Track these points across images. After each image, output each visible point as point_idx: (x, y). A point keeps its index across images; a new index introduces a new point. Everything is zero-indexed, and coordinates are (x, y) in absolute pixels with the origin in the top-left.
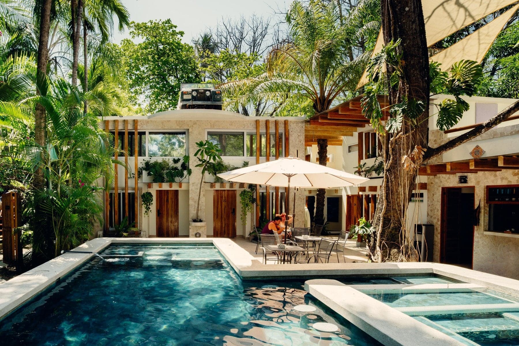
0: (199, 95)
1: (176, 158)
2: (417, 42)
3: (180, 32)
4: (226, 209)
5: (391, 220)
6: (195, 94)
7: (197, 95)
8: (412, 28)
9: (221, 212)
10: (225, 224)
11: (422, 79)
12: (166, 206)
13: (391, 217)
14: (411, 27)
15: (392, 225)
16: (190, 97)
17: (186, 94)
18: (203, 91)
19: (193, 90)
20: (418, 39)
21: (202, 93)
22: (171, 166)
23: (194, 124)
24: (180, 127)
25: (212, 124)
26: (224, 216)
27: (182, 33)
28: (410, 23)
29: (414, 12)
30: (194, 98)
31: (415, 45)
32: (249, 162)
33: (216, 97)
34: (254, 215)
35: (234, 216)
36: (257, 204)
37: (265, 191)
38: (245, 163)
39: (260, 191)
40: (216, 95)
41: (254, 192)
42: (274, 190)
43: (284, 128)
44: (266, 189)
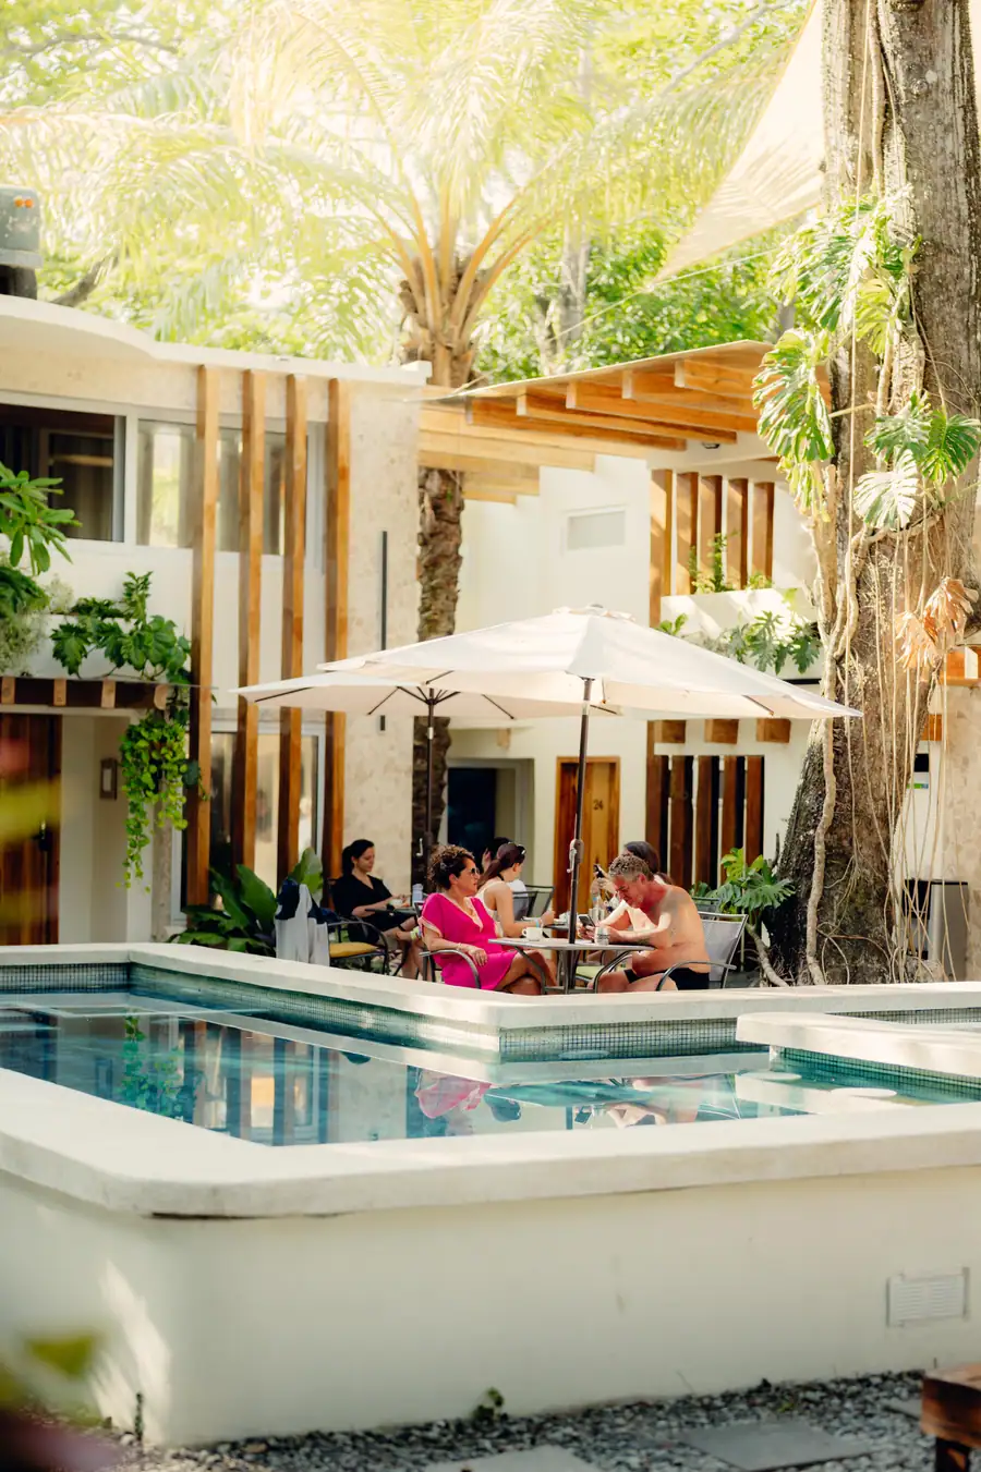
2: (957, 201)
5: (851, 854)
8: (943, 150)
11: (967, 338)
13: (851, 842)
14: (940, 144)
15: (856, 874)
20: (962, 188)
28: (939, 129)
29: (952, 92)
31: (950, 212)
32: (150, 574)
33: (13, 224)
34: (170, 849)
35: (46, 853)
36: (200, 793)
37: (234, 727)
38: (130, 580)
39: (215, 726)
40: (14, 216)
41: (187, 728)
42: (278, 725)
43: (325, 419)
44: (242, 719)
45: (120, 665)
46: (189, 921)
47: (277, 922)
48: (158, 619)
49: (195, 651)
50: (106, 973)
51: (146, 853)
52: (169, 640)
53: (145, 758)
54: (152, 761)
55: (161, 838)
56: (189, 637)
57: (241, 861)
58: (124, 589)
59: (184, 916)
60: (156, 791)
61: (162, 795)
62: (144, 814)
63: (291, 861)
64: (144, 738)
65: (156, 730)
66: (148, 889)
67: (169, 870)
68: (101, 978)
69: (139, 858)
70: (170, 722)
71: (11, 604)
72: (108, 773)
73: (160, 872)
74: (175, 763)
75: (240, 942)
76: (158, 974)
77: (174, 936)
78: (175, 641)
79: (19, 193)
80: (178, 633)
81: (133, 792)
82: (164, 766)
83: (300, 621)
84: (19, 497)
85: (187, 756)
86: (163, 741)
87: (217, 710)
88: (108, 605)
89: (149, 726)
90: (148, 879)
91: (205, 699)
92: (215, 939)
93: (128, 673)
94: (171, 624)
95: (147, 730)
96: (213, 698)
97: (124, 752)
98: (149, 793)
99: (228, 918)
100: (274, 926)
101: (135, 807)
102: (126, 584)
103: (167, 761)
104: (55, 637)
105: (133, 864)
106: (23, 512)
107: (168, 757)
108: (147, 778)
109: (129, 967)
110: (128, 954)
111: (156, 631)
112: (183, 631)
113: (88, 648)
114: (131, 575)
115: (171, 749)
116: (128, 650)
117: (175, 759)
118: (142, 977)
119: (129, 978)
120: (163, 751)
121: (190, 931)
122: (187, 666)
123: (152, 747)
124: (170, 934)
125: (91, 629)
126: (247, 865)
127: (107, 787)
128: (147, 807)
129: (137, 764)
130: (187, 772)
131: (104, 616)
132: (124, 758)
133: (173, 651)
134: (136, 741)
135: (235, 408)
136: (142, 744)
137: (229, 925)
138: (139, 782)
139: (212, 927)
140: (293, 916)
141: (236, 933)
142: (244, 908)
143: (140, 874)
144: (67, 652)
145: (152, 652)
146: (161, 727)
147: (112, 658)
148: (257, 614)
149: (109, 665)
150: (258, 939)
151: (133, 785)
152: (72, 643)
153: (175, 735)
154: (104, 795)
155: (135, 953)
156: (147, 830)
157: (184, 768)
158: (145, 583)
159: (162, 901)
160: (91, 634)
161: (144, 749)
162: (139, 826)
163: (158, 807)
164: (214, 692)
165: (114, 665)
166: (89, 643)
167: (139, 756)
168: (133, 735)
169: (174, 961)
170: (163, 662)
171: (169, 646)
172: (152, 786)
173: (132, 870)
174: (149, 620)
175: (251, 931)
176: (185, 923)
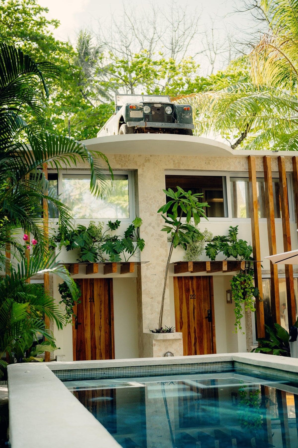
0: (153, 113)
1: (113, 221)
3: (53, 21)
4: (195, 311)
6: (147, 110)
7: (151, 112)
9: (188, 317)
10: (195, 339)
12: (89, 309)
16: (140, 115)
17: (133, 110)
18: (160, 106)
19: (145, 104)
21: (158, 109)
22: (105, 234)
23: (146, 162)
24: (122, 166)
25: (176, 162)
26: (194, 325)
27: (56, 24)
30: (146, 117)
32: (237, 226)
33: (184, 116)
34: (251, 319)
35: (210, 323)
36: (260, 299)
37: (269, 276)
38: (231, 229)
39: (263, 276)
40: (184, 113)
41: (253, 277)
42: (285, 275)
43: (292, 170)
44: (272, 273)
45: (229, 257)
46: (259, 344)
47: (290, 343)
48: (241, 241)
49: (254, 250)
50: (224, 365)
51: (243, 321)
52: (245, 247)
53: (239, 287)
54: (242, 288)
55: (247, 315)
56: (252, 246)
57: (276, 322)
58: (229, 232)
59: (257, 342)
60: (244, 299)
61: (246, 300)
62: (240, 307)
63: (294, 322)
64: (238, 280)
65: (242, 278)
66: (244, 333)
67: (251, 326)
68: (222, 367)
69: (240, 322)
70: (247, 275)
71: (191, 239)
72: (229, 295)
73: (248, 326)
74: (250, 288)
75: (277, 351)
76: (244, 365)
77: (254, 349)
78: (247, 247)
79: (184, 106)
80: (248, 245)
81: (236, 299)
82: (246, 290)
83: (289, 238)
84: (189, 200)
85: (254, 286)
86: (245, 281)
87: (263, 271)
88: (224, 238)
89: (240, 276)
90: (244, 330)
91: (259, 266)
92: (268, 350)
93: (232, 259)
94: (246, 242)
95: (239, 277)
96: (262, 266)
97: (232, 286)
98: (242, 300)
99: (272, 342)
100: (289, 345)
101: (237, 305)
102: (229, 231)
103: (247, 288)
104: (206, 249)
105: (238, 325)
106: (190, 203)
107: (247, 286)
108: (240, 294)
109: (233, 363)
110: (232, 357)
111: (240, 244)
112: (250, 243)
113: (218, 252)
114: (231, 227)
115: (248, 284)
116: (231, 251)
117: (250, 287)
118: (238, 366)
119: (233, 367)
120: (245, 284)
121: (259, 347)
122: (252, 255)
123: (241, 283)
124: (253, 349)
125: (218, 245)
126: (278, 323)
127: (229, 299)
128: (242, 304)
129: (237, 290)
130: (254, 292)
131: (223, 241)
132: (232, 288)
133: (247, 250)
134: (235, 282)
135: (262, 169)
136: (238, 282)
137: (273, 345)
138: (238, 296)
139: (267, 346)
140: (296, 340)
141: (276, 347)
142: (278, 338)
143: (240, 328)
144: (210, 253)
145: (239, 251)
146: (244, 276)
147: (226, 255)
148: (274, 237)
149: (225, 257)
150: (284, 349)
151: (236, 297)
152: (212, 250)
153: (249, 279)
154: (228, 302)
155: (234, 357)
156: (242, 312)
157: (253, 290)
158: (236, 229)
159: (249, 337)
160: (218, 246)
161: (238, 284)
162: (239, 311)
163: (246, 304)
164: (262, 263)
165: (227, 257)
166: (218, 250)
167: (237, 287)
168: (235, 280)
169: (250, 360)
170: (243, 255)
171: (245, 249)
172: (242, 297)
173: (238, 327)
174: (238, 241)
175: (281, 347)
176: (258, 344)
